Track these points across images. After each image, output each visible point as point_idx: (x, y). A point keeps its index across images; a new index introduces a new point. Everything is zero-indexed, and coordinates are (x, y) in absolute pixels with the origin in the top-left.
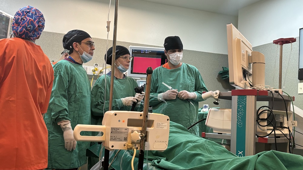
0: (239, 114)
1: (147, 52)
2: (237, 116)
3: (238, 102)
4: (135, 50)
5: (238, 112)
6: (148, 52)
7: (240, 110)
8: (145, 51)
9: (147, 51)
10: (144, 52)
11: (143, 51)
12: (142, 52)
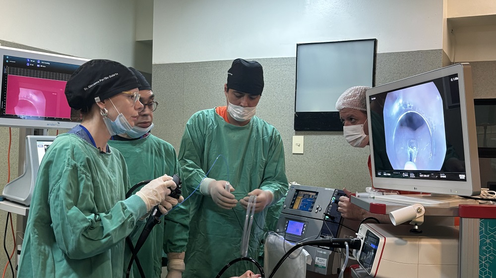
0: (484, 258)
1: (40, 64)
2: (480, 262)
3: (481, 233)
4: (11, 58)
5: (482, 252)
6: (43, 65)
7: (488, 248)
8: (36, 62)
9: (41, 61)
10: (32, 63)
11: (30, 63)
12: (28, 65)
